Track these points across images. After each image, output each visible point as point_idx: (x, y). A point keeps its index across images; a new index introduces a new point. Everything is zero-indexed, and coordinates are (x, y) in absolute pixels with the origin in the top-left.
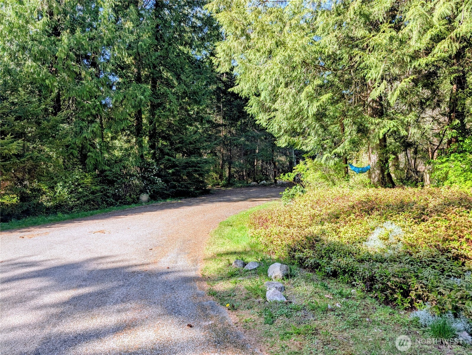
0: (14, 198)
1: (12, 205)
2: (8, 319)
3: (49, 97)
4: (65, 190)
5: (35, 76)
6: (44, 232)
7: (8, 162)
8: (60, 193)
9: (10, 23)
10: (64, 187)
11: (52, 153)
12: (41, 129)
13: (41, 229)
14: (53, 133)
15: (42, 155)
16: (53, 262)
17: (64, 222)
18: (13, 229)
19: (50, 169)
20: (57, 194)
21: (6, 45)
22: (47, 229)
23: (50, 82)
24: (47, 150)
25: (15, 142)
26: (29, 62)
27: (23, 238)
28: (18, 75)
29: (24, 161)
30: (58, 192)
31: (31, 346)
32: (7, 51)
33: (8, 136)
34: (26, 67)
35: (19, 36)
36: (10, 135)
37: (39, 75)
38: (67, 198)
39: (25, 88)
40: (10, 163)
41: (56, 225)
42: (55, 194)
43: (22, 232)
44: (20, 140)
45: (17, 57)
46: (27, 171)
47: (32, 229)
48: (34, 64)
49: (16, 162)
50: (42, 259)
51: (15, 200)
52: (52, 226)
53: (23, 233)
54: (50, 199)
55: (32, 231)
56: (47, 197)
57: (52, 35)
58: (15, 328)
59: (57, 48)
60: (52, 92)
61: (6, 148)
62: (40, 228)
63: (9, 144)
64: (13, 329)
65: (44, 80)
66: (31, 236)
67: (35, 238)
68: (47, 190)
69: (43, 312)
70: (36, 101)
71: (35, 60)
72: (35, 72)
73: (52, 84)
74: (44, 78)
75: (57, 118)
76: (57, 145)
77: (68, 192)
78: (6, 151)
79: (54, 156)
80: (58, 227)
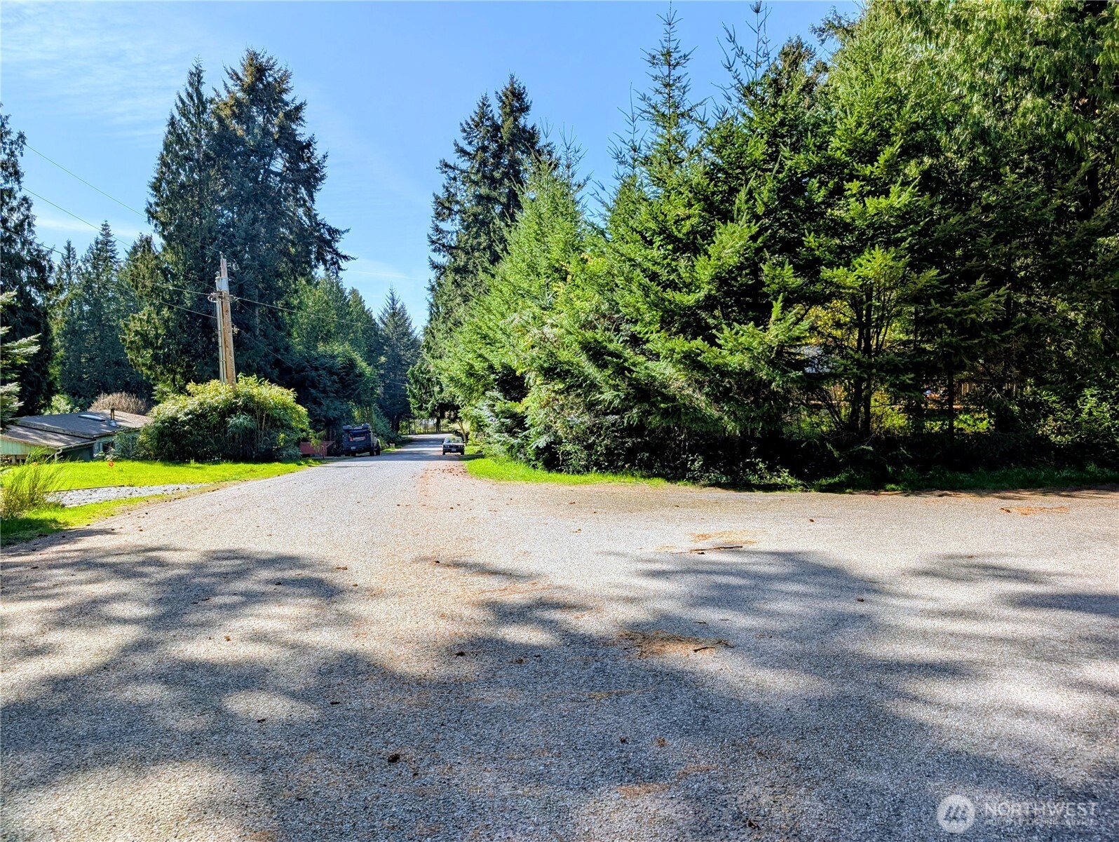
0: (982, 420)
1: (977, 435)
2: (1007, 686)
3: (1075, 175)
4: (1105, 406)
5: (1042, 130)
6: (1057, 506)
7: (976, 341)
8: (1090, 413)
9: (989, 23)
10: (1103, 399)
11: (1073, 314)
12: (1051, 257)
13: (1047, 498)
14: (1078, 264)
15: (1051, 320)
16: (1090, 582)
17: (1104, 486)
18: (983, 488)
19: (1070, 353)
20: (1084, 415)
21: (977, 76)
22: (1062, 498)
23: (1077, 134)
24: (1061, 307)
25: (992, 295)
26: (1028, 101)
27: (1009, 511)
28: (999, 137)
29: (1008, 336)
30: (1087, 410)
31: (1071, 771)
32: (980, 90)
33: (979, 282)
34: (1020, 115)
35: (1008, 45)
36: (981, 279)
37: (1049, 126)
38: (1109, 427)
39: (1016, 165)
40: (980, 342)
41: (1085, 493)
42: (1077, 415)
43: (1004, 498)
44: (1003, 288)
45: (1000, 97)
46: (1015, 359)
47: (1025, 494)
48: (1040, 101)
49: (992, 339)
50: (1061, 569)
51: (984, 425)
52: (1075, 493)
53: (1008, 501)
54: (1065, 428)
55: (1026, 499)
56: (1056, 420)
57: (1087, 15)
58: (1027, 713)
59: (1099, 43)
60: (1081, 159)
61: (971, 310)
62: (1044, 494)
63: (978, 299)
64: (1021, 712)
65: (1060, 135)
66: (1026, 511)
67: (1037, 517)
68: (1058, 406)
69: (1087, 699)
70: (1041, 190)
71: (1042, 90)
72: (1040, 120)
73: (1081, 139)
74: (1063, 129)
75: (1093, 223)
76: (1089, 293)
77: (1111, 412)
78: (973, 316)
79: (1079, 321)
80: (1090, 497)
